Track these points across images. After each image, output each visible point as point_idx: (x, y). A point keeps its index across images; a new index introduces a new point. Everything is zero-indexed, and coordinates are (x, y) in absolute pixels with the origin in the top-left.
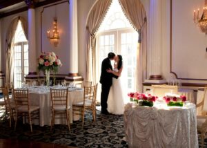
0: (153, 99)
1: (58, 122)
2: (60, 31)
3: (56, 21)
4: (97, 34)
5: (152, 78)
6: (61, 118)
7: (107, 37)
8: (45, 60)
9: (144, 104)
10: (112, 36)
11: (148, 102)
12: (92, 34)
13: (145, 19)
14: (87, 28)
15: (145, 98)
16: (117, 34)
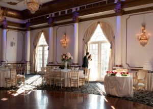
0: (116, 73)
1: (72, 85)
2: (68, 40)
3: (65, 34)
4: (89, 43)
5: (117, 66)
6: (74, 84)
7: (94, 45)
9: (112, 75)
10: (97, 45)
11: (114, 74)
12: (86, 43)
13: (114, 37)
14: (83, 40)
15: (113, 73)
16: (99, 43)
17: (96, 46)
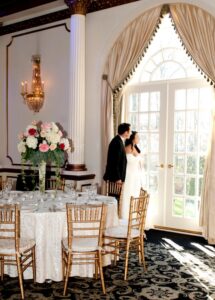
4: (125, 89)
7: (144, 96)
8: (40, 140)
12: (116, 91)
14: (105, 77)
16: (166, 90)
17: (151, 101)
